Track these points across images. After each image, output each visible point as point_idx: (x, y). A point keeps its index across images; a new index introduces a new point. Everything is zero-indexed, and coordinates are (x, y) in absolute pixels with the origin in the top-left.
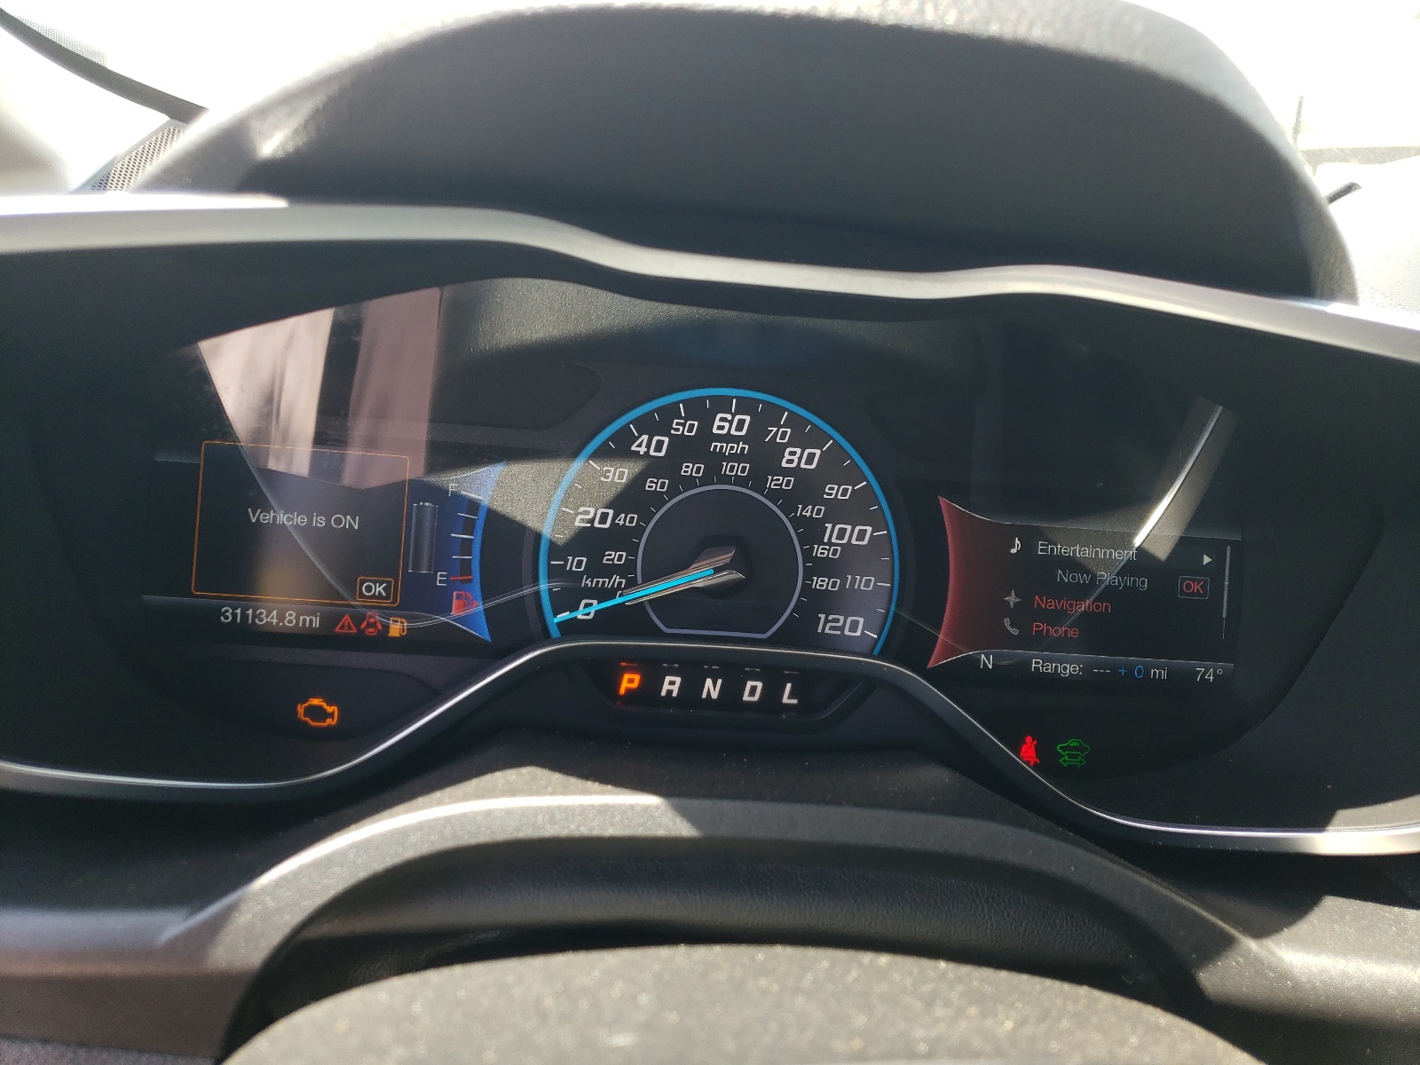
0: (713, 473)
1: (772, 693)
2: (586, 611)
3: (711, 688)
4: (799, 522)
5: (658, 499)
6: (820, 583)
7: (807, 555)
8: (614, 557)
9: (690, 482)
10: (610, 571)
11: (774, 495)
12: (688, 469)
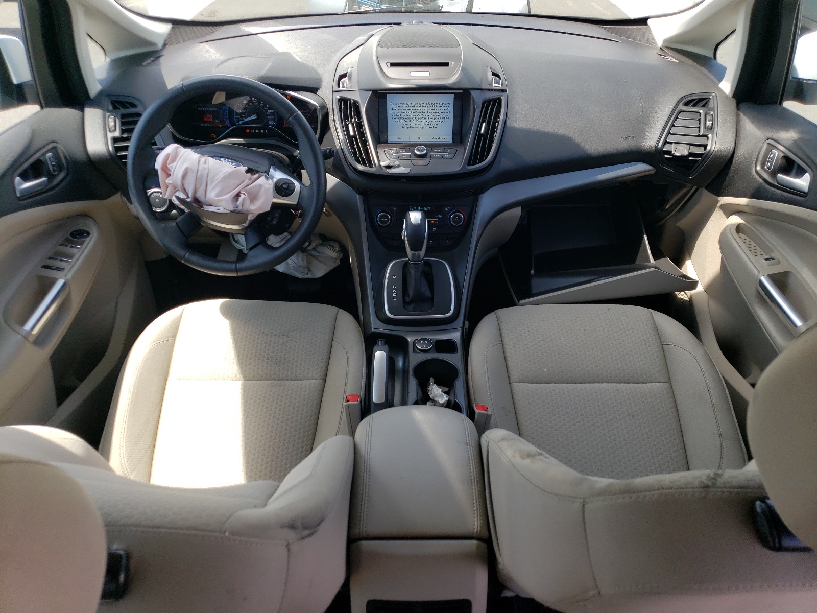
0: (253, 104)
1: (265, 132)
2: (241, 122)
3: (257, 131)
4: (265, 110)
5: (247, 108)
6: (268, 117)
7: (266, 114)
8: (243, 116)
9: (251, 106)
10: (243, 117)
11: (261, 106)
12: (251, 104)
